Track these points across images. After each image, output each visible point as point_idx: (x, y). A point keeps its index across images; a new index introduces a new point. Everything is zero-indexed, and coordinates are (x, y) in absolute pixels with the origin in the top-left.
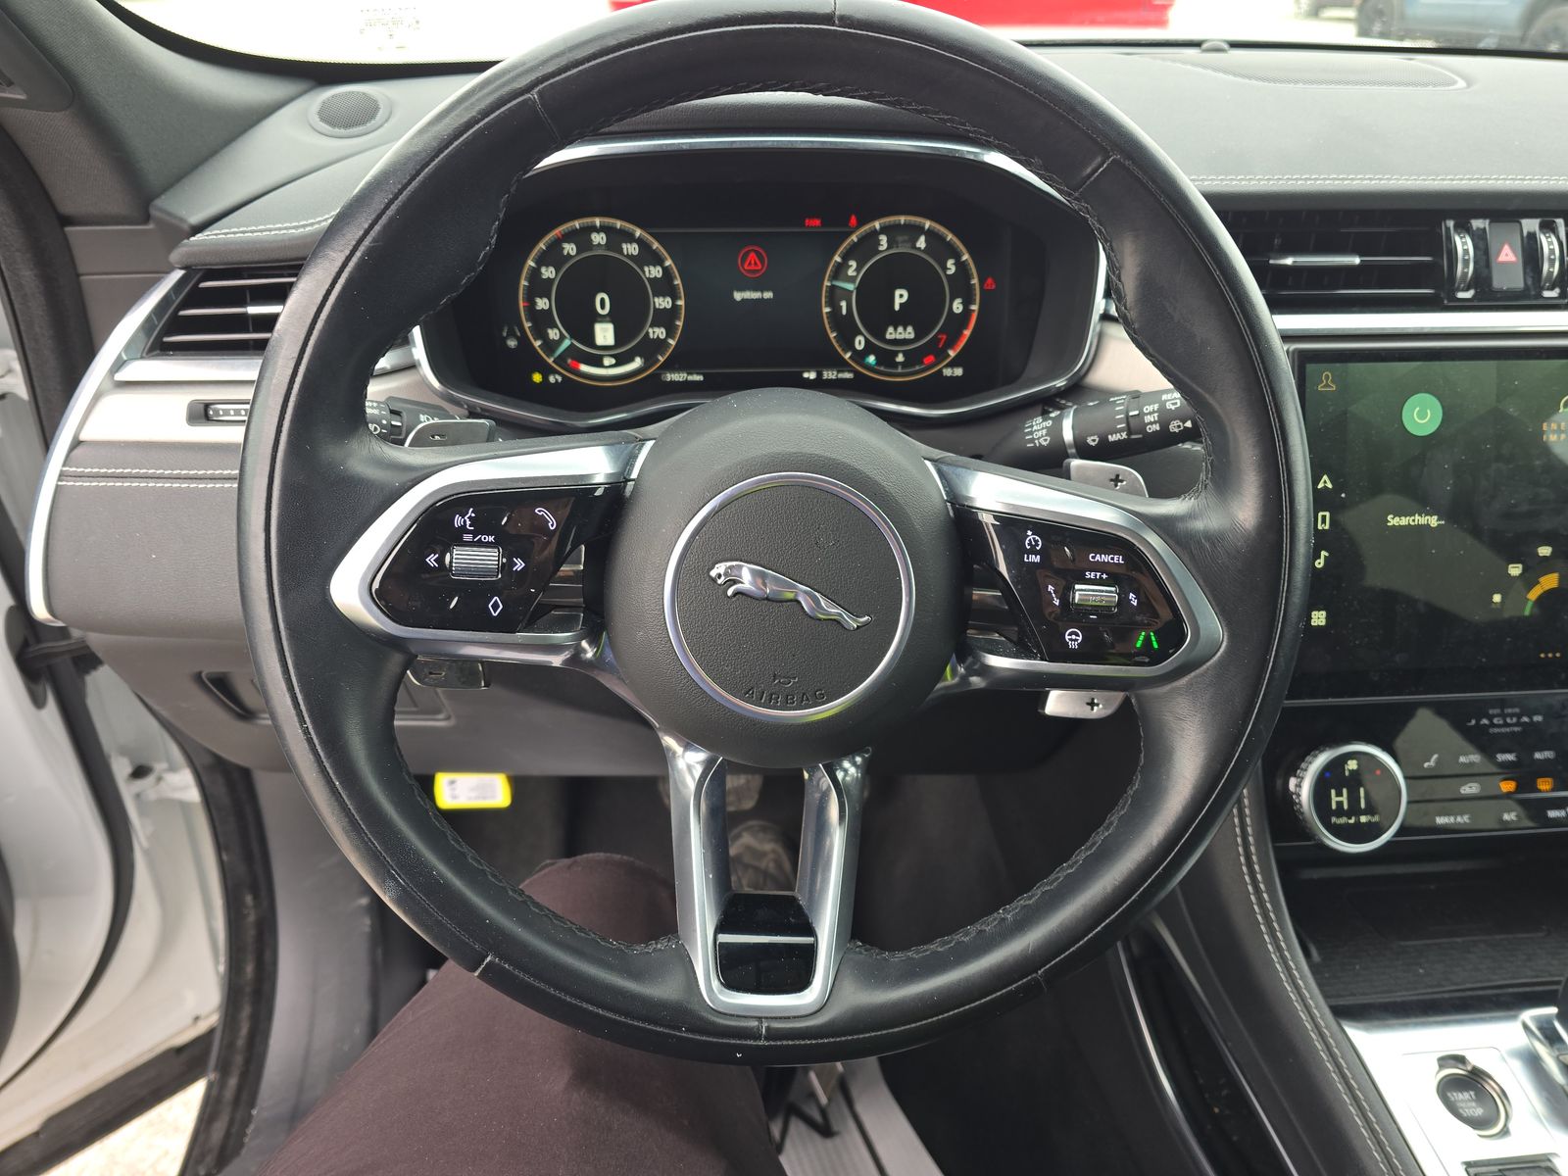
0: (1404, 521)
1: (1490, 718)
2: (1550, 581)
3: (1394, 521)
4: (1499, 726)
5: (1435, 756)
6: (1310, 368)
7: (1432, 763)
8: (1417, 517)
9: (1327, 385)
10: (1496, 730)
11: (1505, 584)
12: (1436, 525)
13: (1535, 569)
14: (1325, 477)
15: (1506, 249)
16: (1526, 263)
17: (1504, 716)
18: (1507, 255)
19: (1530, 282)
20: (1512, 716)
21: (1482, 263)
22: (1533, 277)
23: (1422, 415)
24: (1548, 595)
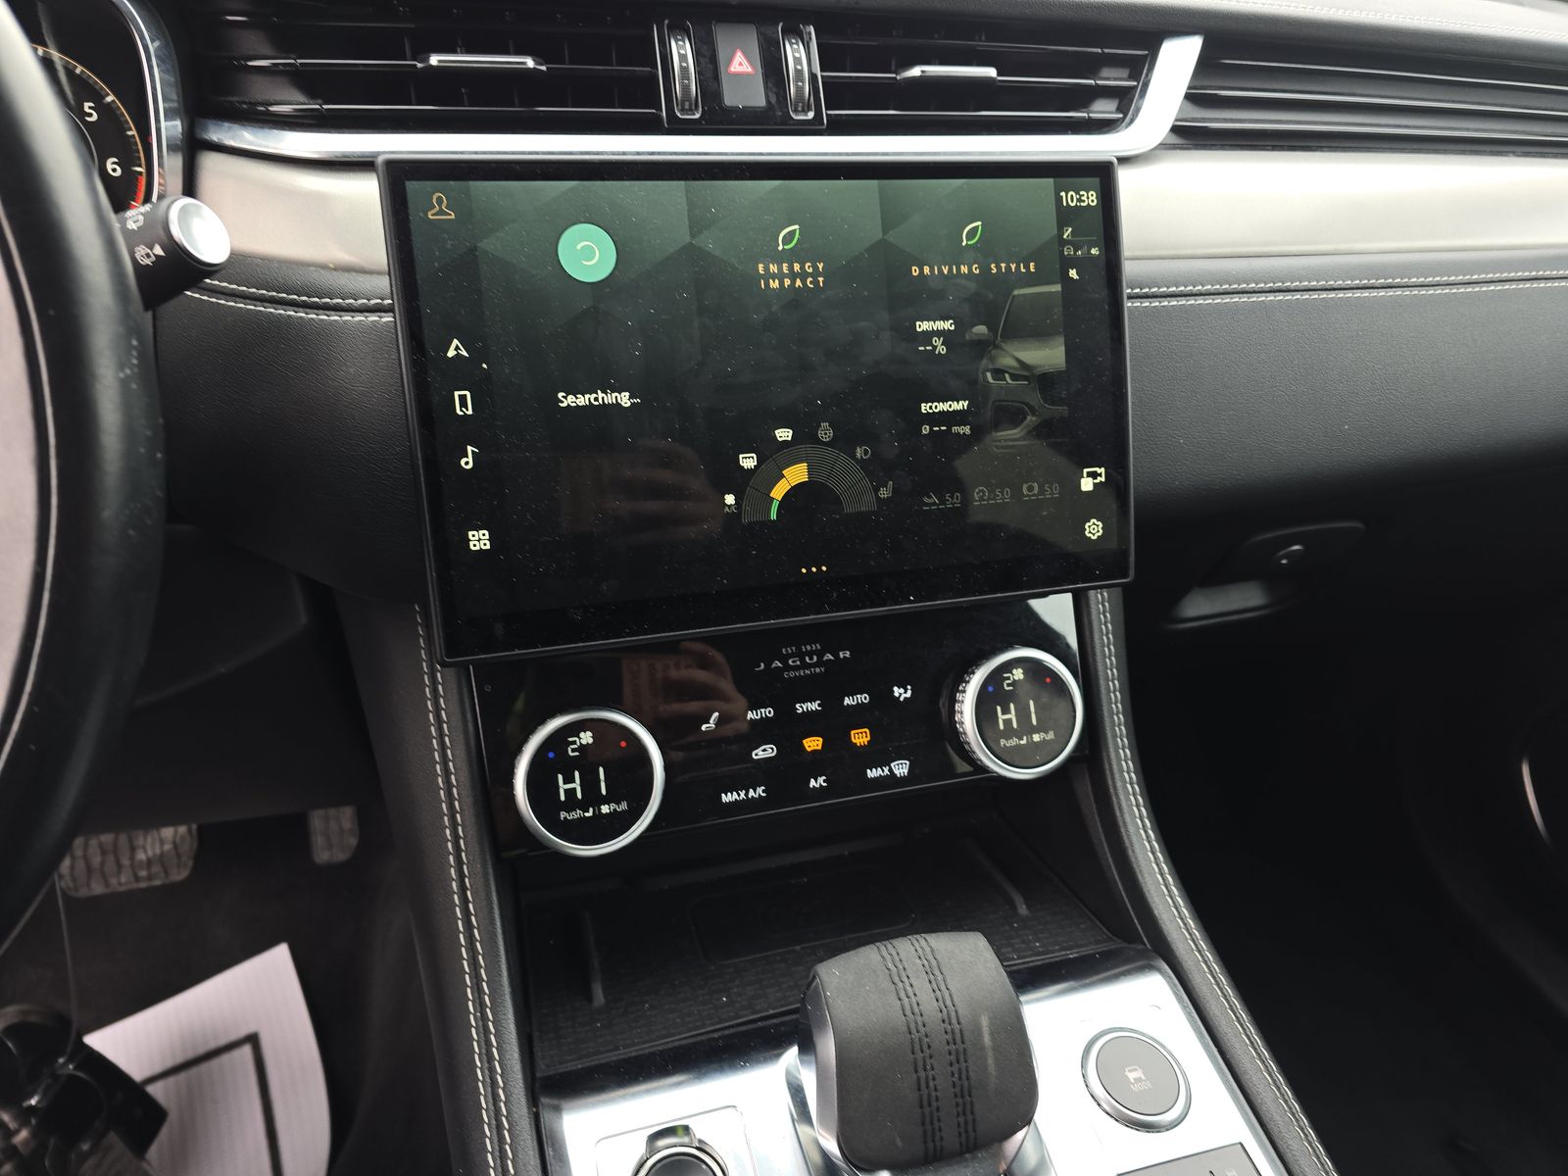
0: (582, 400)
1: (784, 659)
2: (796, 474)
3: (569, 401)
4: (796, 668)
5: (716, 715)
6: (412, 186)
7: (712, 724)
8: (600, 395)
9: (441, 212)
10: (792, 674)
11: (740, 481)
12: (629, 404)
13: (774, 457)
14: (456, 342)
15: (739, 57)
16: (766, 76)
17: (801, 655)
18: (741, 64)
19: (773, 100)
20: (810, 654)
21: (709, 74)
22: (776, 94)
23: (588, 253)
24: (796, 491)
